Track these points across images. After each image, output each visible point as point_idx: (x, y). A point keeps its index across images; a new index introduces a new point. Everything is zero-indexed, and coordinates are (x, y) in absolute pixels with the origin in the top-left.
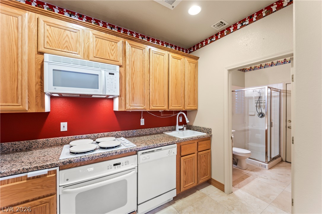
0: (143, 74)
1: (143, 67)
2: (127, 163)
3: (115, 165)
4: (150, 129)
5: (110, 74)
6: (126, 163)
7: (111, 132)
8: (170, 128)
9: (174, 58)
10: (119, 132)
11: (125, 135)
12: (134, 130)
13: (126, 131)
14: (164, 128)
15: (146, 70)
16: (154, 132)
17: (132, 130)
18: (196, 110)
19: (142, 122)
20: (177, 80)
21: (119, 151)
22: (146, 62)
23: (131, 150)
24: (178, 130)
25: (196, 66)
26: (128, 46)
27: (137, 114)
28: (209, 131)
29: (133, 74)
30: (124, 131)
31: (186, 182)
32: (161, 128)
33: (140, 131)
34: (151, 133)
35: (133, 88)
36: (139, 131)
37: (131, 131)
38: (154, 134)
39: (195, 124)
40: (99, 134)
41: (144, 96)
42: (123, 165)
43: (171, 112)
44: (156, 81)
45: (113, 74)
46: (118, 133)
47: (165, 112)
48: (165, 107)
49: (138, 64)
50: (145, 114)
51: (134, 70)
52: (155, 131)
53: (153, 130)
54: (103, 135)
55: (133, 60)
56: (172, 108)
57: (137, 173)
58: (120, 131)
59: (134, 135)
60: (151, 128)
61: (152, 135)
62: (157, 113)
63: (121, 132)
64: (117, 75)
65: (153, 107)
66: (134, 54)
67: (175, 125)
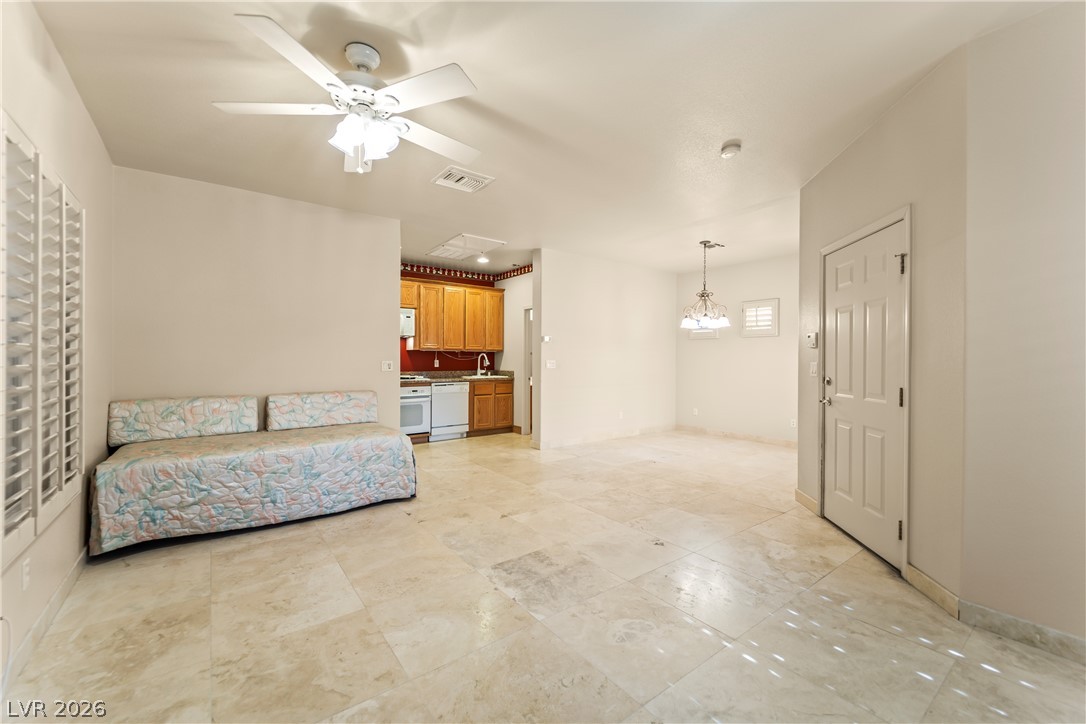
0: (437, 314)
1: (437, 307)
2: (422, 391)
3: (414, 391)
4: (445, 371)
5: (407, 317)
9: (471, 293)
14: (463, 372)
15: (440, 310)
18: (502, 351)
19: (437, 364)
20: (475, 317)
22: (441, 302)
25: (502, 300)
26: (423, 289)
27: (430, 355)
28: (511, 374)
29: (427, 314)
31: (479, 421)
33: (435, 373)
34: (447, 376)
35: (427, 328)
39: (502, 369)
41: (437, 336)
42: (419, 392)
43: (471, 354)
44: (451, 320)
45: (409, 317)
47: (463, 353)
48: (461, 347)
49: (432, 306)
50: (440, 355)
51: (429, 310)
53: (449, 373)
55: (427, 301)
56: (471, 347)
57: (431, 401)
60: (447, 370)
62: (453, 353)
64: (413, 318)
66: (428, 295)
67: (476, 369)
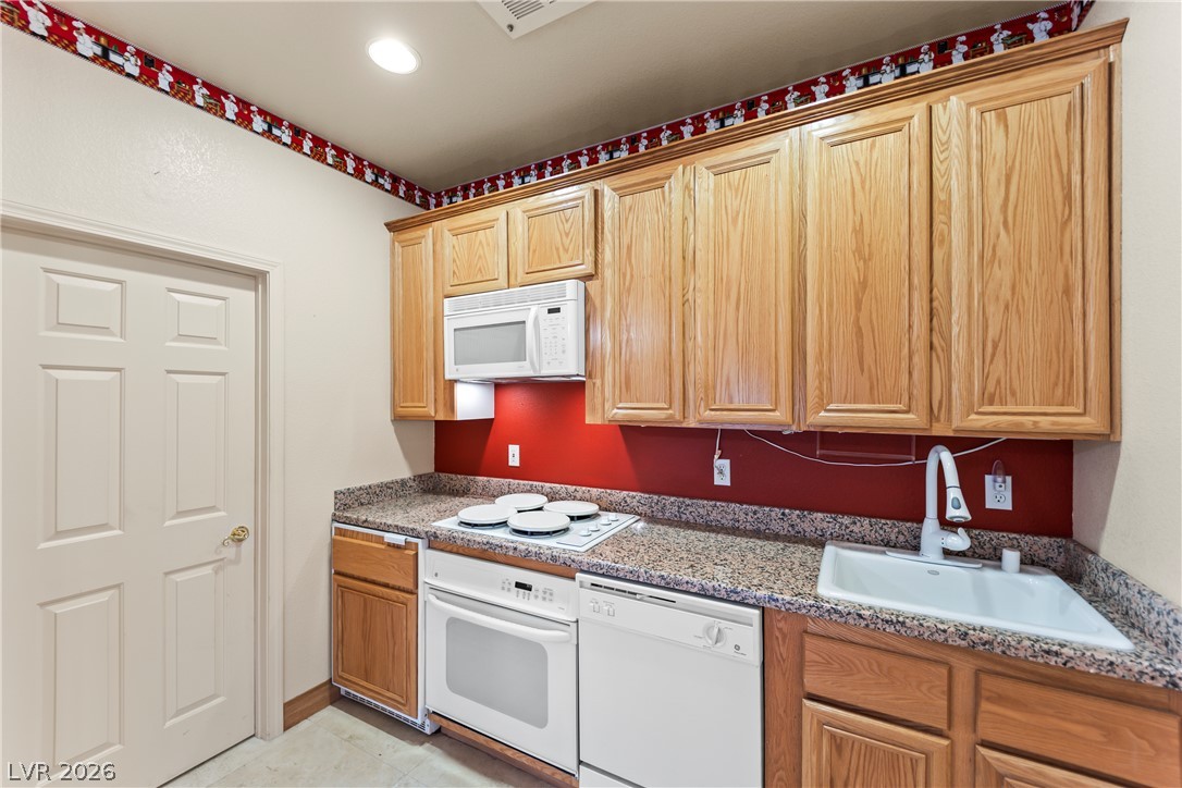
2: (547, 596)
3: (519, 585)
4: (755, 508)
5: (550, 311)
6: (545, 593)
7: (609, 491)
8: (890, 528)
10: (632, 493)
11: (649, 511)
12: (684, 497)
13: (656, 497)
14: (846, 520)
16: (776, 526)
17: (678, 496)
18: (1108, 440)
19: (722, 473)
21: (524, 547)
23: (554, 558)
24: (936, 556)
26: (609, 201)
27: (703, 440)
29: (629, 290)
30: (647, 496)
32: (820, 515)
33: (710, 509)
34: (763, 527)
35: (627, 343)
36: (702, 508)
37: (672, 499)
38: (776, 537)
40: (578, 488)
41: (667, 370)
42: (536, 597)
44: (728, 297)
45: (557, 310)
46: (628, 496)
48: (777, 413)
49: (646, 250)
50: (735, 441)
51: (632, 276)
52: (786, 525)
53: (773, 516)
54: (587, 495)
55: (626, 241)
57: (578, 645)
58: (634, 494)
59: (684, 517)
60: (761, 504)
61: (767, 538)
63: (638, 495)
64: (572, 311)
65: (708, 412)
66: (631, 217)
